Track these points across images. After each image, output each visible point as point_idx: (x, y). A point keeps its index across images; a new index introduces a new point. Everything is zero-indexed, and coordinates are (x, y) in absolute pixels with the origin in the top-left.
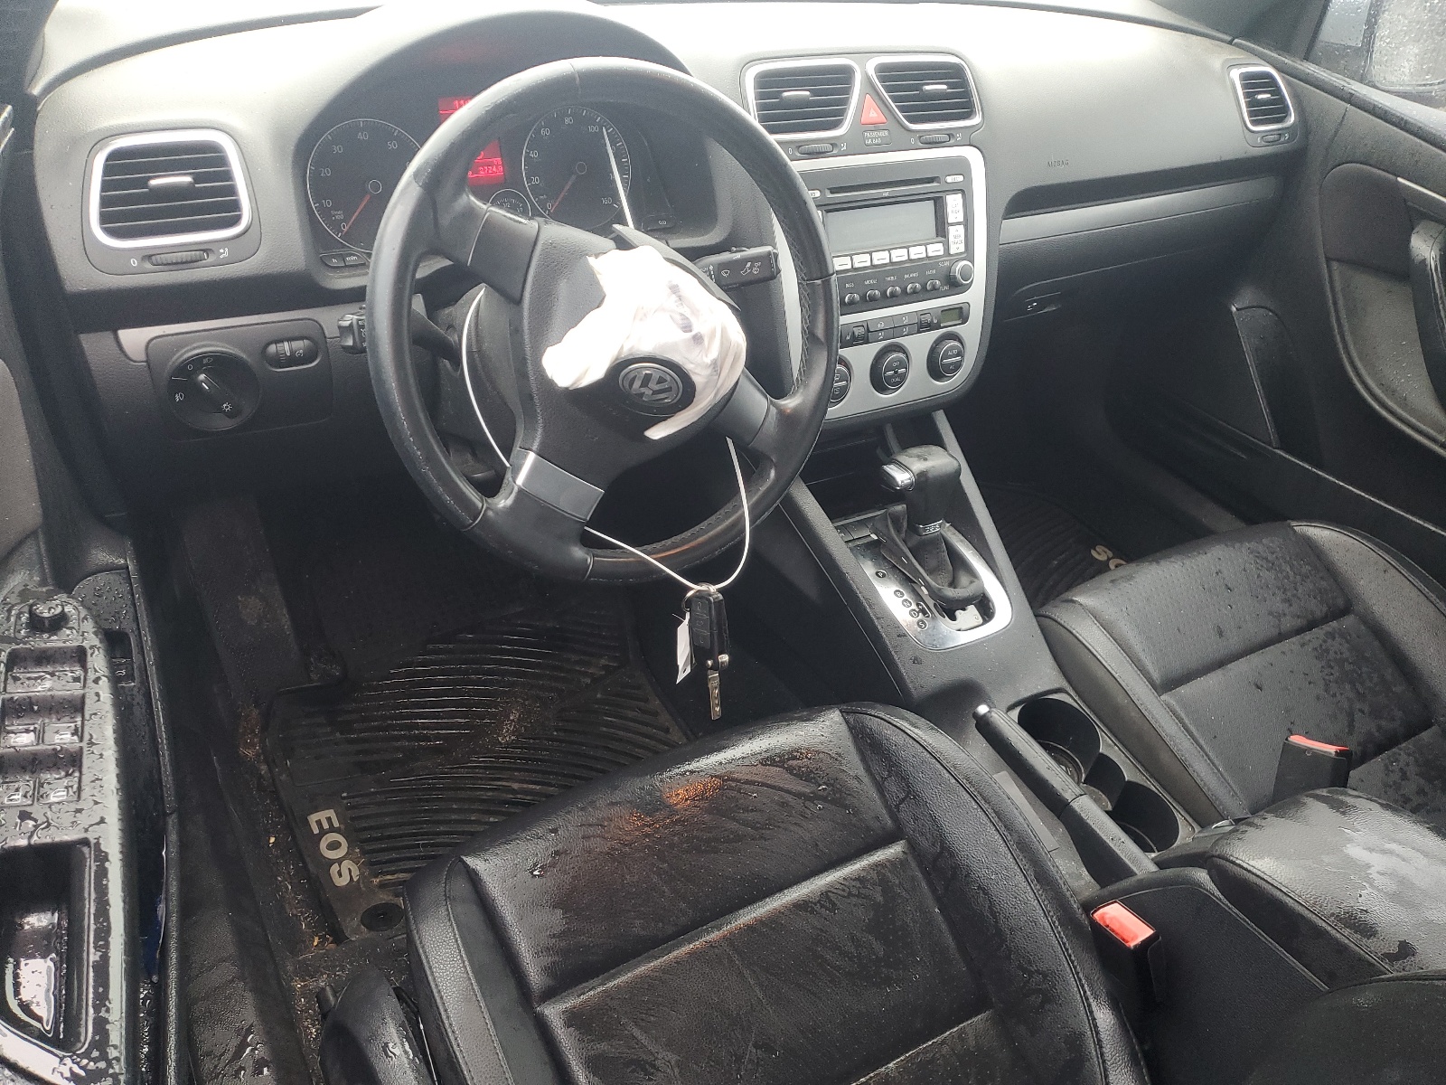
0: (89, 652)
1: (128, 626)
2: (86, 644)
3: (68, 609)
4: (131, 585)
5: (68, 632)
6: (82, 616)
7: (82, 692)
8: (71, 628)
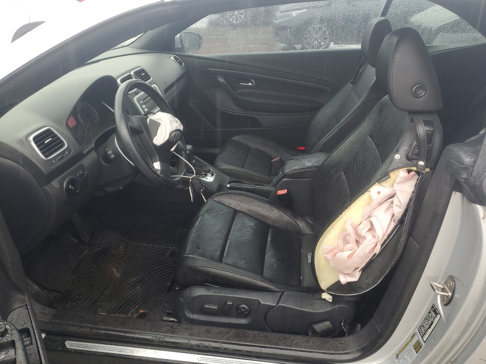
0: (16, 341)
1: (29, 326)
2: (14, 339)
3: (7, 327)
4: (28, 310)
5: (8, 335)
6: (12, 328)
7: (15, 357)
8: (8, 334)
